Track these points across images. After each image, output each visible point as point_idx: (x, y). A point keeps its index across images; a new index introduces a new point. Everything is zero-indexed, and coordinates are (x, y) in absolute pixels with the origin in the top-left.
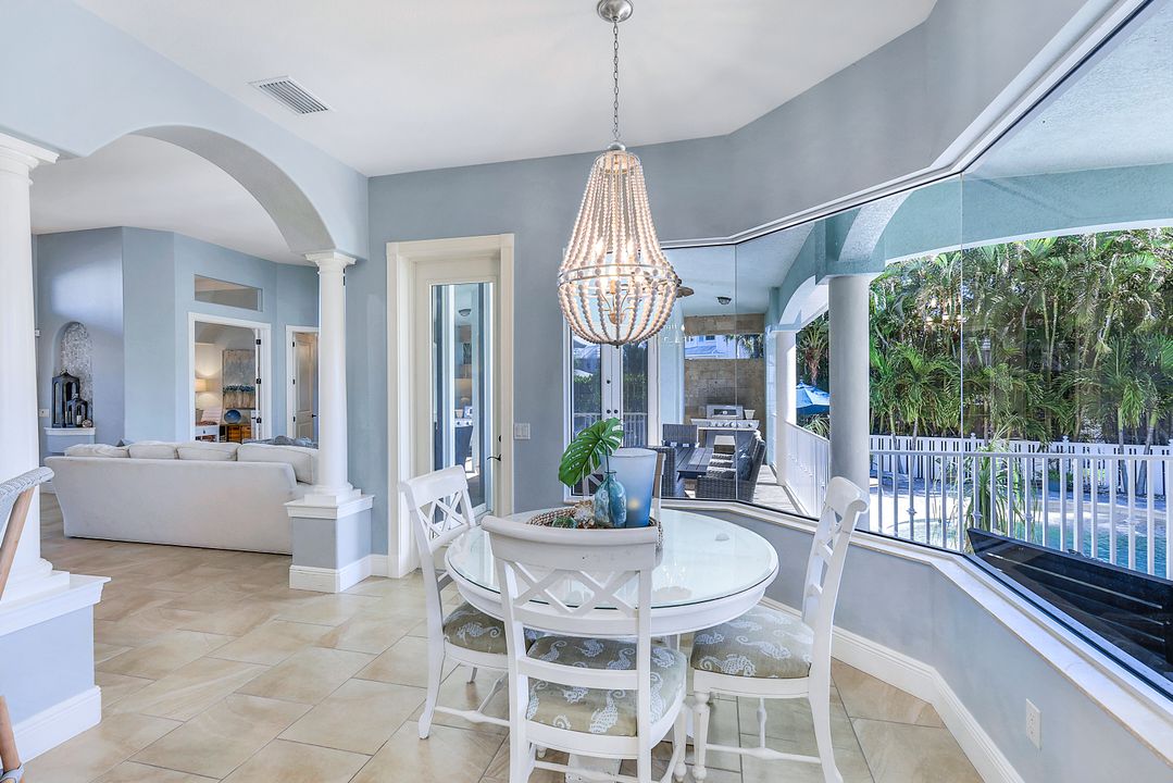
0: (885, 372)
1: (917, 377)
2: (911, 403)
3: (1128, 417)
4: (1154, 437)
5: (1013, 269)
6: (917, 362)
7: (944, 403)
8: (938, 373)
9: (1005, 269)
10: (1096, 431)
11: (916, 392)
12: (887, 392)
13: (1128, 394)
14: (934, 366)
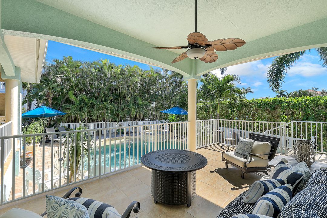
0: (77, 103)
1: (86, 104)
2: (84, 112)
3: (133, 115)
4: (138, 119)
5: (111, 76)
6: (86, 100)
7: (93, 112)
8: (92, 103)
9: (109, 76)
10: (129, 119)
11: (86, 109)
12: (76, 109)
13: (133, 110)
14: (91, 101)
